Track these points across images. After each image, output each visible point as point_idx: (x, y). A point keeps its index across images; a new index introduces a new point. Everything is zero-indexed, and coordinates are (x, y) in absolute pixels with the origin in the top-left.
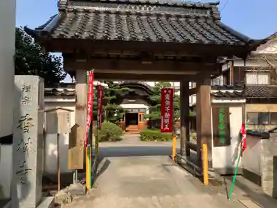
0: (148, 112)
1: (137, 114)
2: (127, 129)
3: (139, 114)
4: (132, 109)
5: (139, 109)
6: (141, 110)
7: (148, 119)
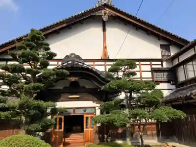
0: (98, 112)
1: (82, 116)
2: (67, 140)
3: (85, 116)
4: (74, 109)
5: (85, 108)
6: (88, 111)
7: (99, 125)
